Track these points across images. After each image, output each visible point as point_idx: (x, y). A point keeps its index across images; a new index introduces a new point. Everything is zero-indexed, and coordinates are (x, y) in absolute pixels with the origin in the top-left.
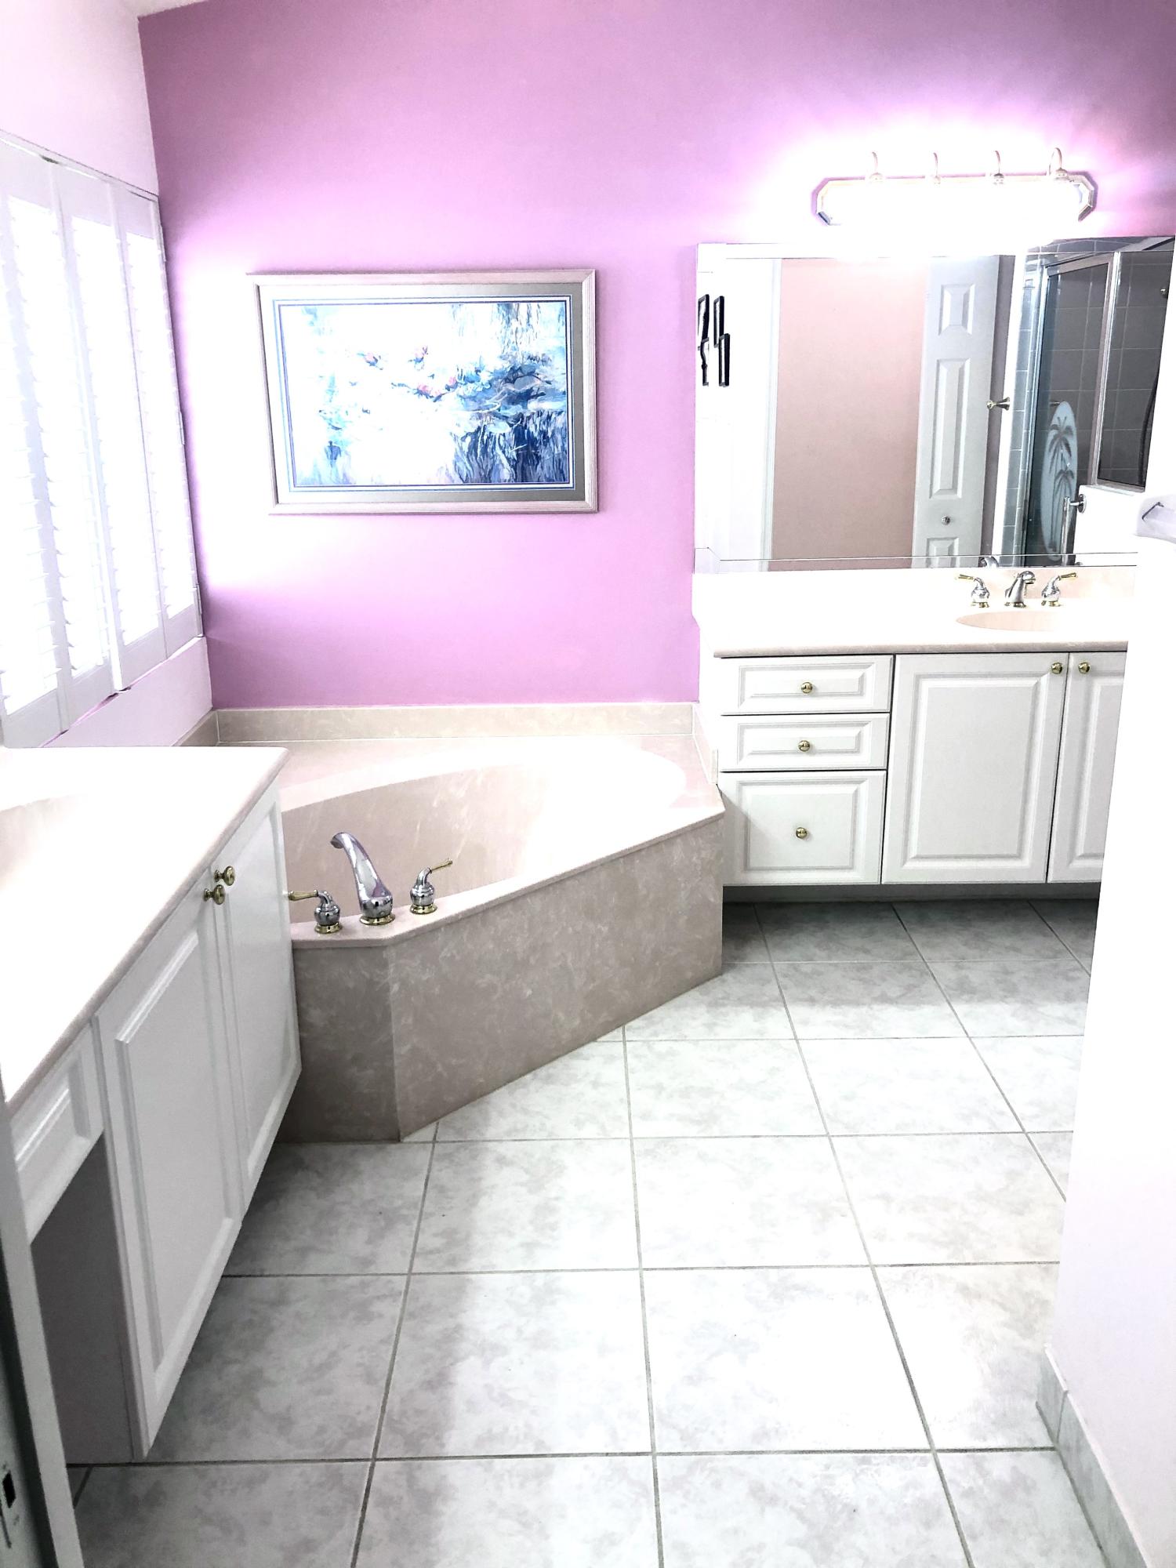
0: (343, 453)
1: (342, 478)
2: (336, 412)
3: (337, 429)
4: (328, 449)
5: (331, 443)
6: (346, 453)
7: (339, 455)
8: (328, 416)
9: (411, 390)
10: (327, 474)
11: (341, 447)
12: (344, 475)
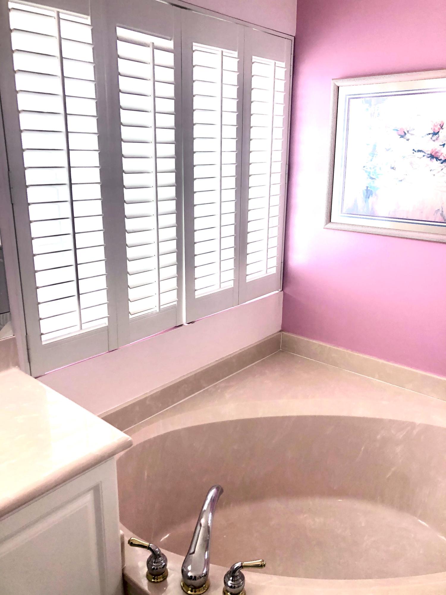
0: (373, 194)
1: (370, 210)
2: (373, 168)
3: (373, 179)
4: (365, 192)
5: (367, 187)
6: (376, 195)
7: (371, 196)
8: (369, 170)
9: (426, 155)
10: (361, 207)
11: (373, 190)
12: (372, 209)
